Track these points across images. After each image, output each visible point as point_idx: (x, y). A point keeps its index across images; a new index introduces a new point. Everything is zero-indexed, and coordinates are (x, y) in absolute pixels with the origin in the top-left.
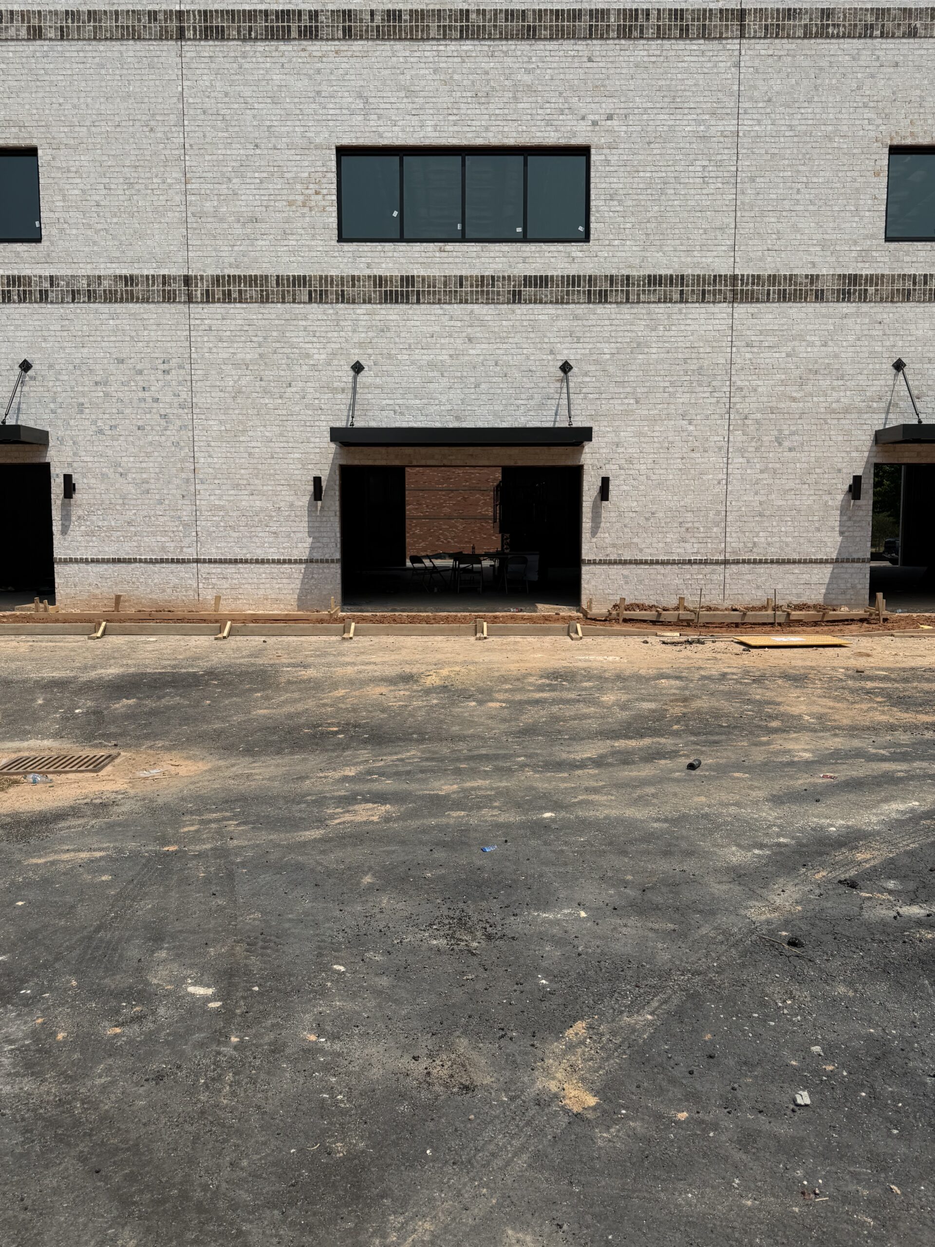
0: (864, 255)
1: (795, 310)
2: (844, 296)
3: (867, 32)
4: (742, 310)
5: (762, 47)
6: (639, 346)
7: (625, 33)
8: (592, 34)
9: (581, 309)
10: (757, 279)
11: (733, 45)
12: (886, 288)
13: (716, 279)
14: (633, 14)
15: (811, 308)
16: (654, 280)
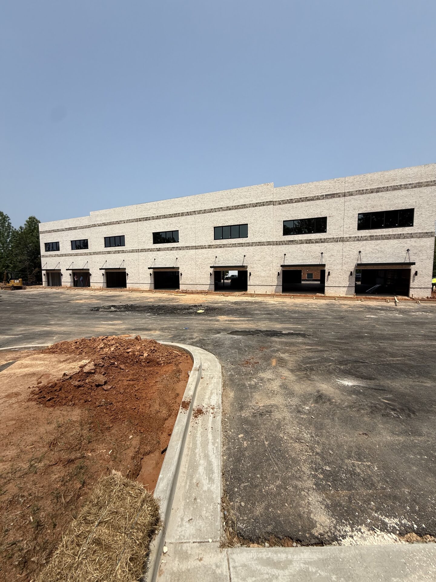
0: (211, 242)
1: (203, 250)
2: (209, 248)
3: (210, 212)
4: (197, 250)
5: (198, 215)
6: (185, 255)
7: (182, 216)
8: (178, 216)
9: (178, 251)
10: (198, 246)
11: (194, 215)
12: (214, 246)
13: (193, 246)
14: (183, 213)
15: (205, 250)
16: (186, 247)
